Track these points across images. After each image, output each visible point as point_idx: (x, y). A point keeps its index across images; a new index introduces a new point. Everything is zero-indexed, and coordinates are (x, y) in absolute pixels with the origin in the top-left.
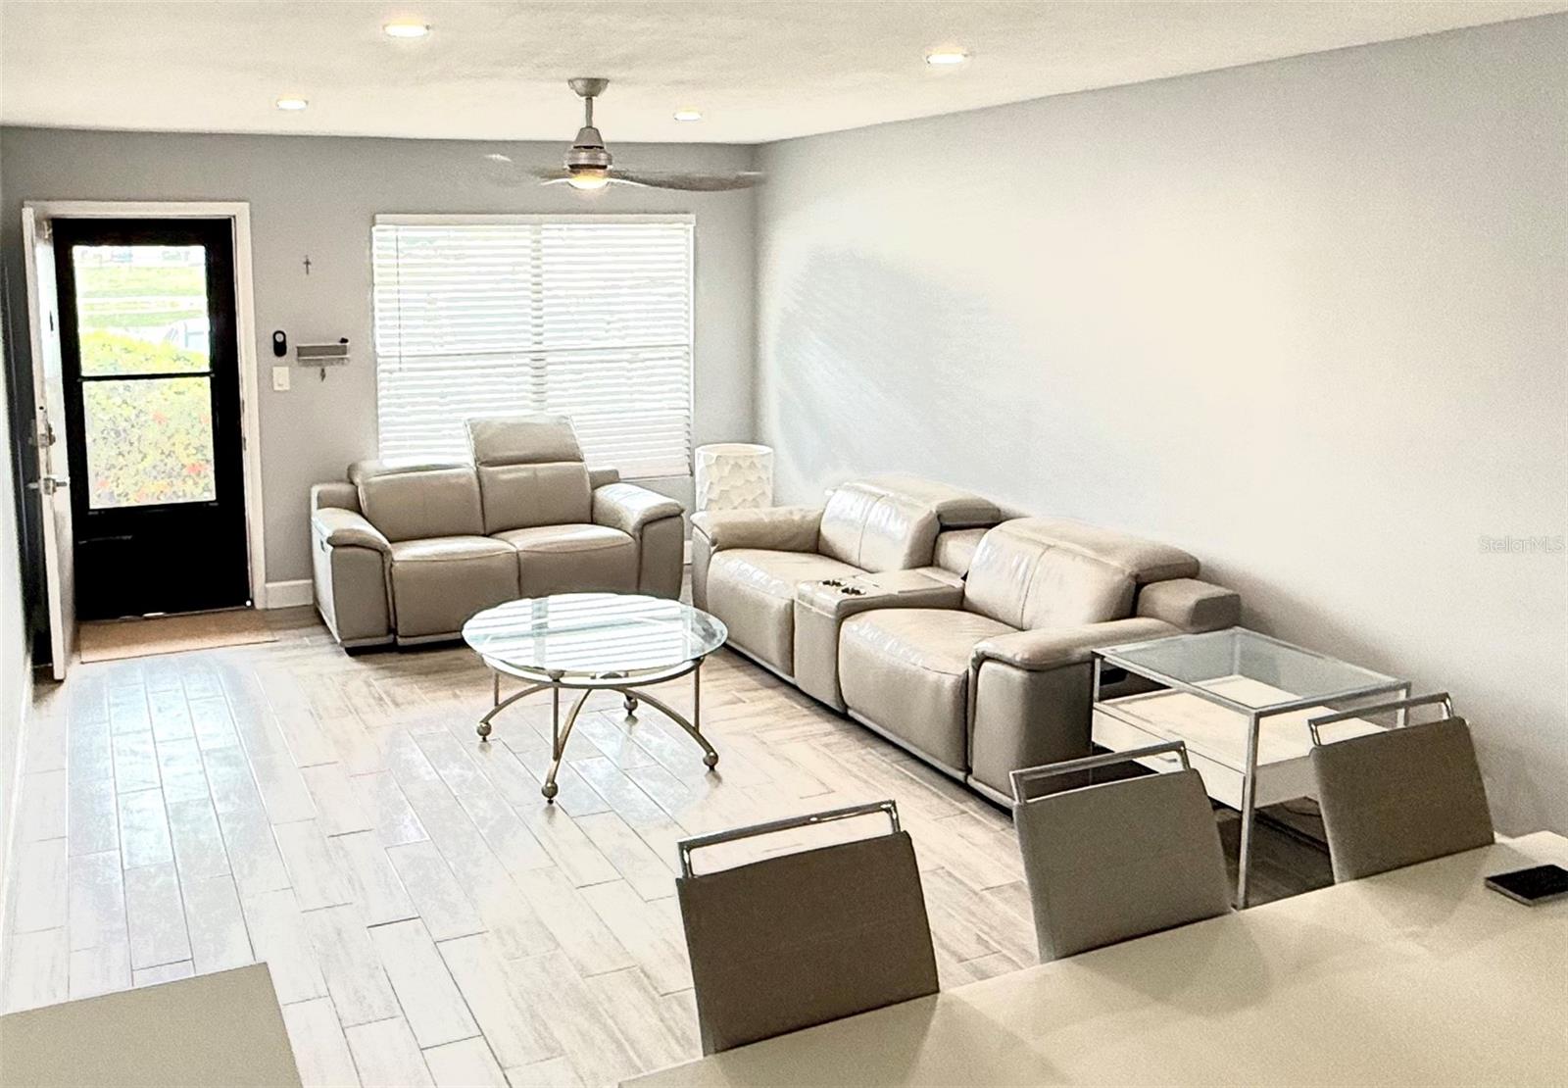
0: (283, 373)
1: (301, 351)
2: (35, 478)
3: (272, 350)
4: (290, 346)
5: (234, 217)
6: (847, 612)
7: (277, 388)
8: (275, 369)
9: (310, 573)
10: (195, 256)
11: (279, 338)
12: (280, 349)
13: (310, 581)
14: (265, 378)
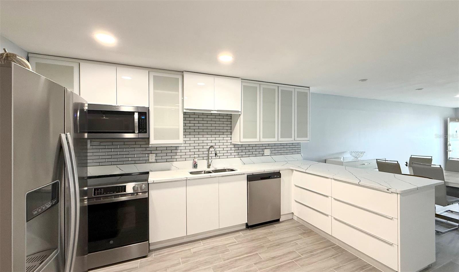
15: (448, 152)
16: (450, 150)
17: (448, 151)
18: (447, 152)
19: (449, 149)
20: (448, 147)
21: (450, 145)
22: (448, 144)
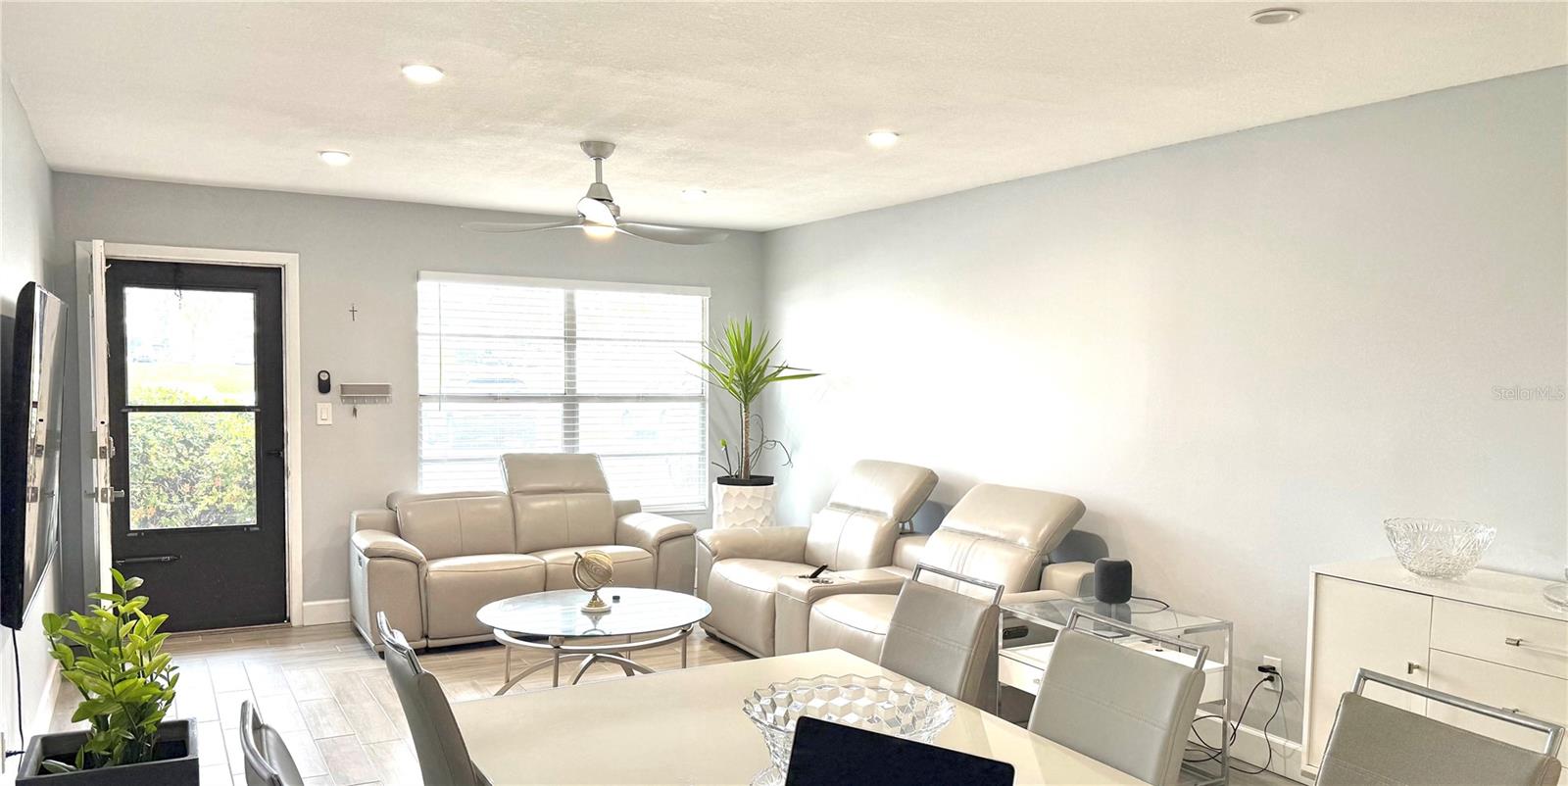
0: (327, 409)
1: (344, 389)
3: (317, 388)
4: (334, 384)
5: (284, 266)
6: (815, 597)
7: (320, 422)
8: (318, 404)
9: (348, 592)
10: (245, 302)
11: (324, 377)
12: (324, 387)
13: (348, 600)
14: (309, 413)
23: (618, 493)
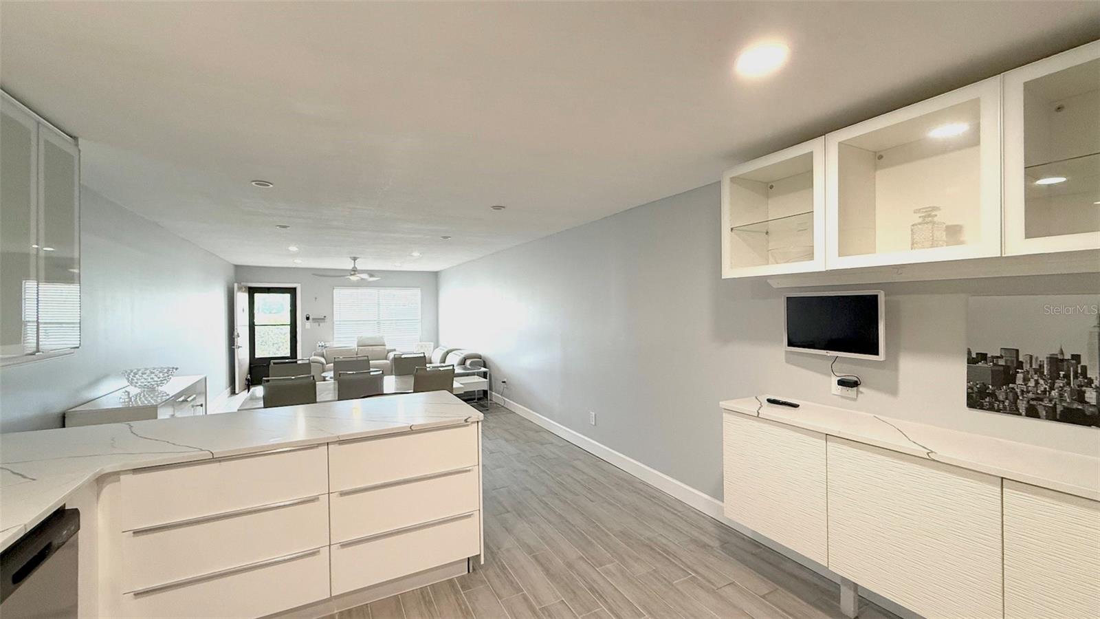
0: (308, 324)
1: (313, 319)
2: (234, 345)
3: (306, 319)
4: (310, 318)
5: (297, 287)
7: (306, 328)
8: (306, 323)
10: (288, 296)
11: (307, 316)
12: (308, 319)
14: (303, 326)
15: (236, 350)
16: (239, 345)
17: (235, 347)
18: (234, 349)
19: (237, 343)
20: (236, 339)
21: (239, 336)
22: (236, 334)
23: (388, 348)
